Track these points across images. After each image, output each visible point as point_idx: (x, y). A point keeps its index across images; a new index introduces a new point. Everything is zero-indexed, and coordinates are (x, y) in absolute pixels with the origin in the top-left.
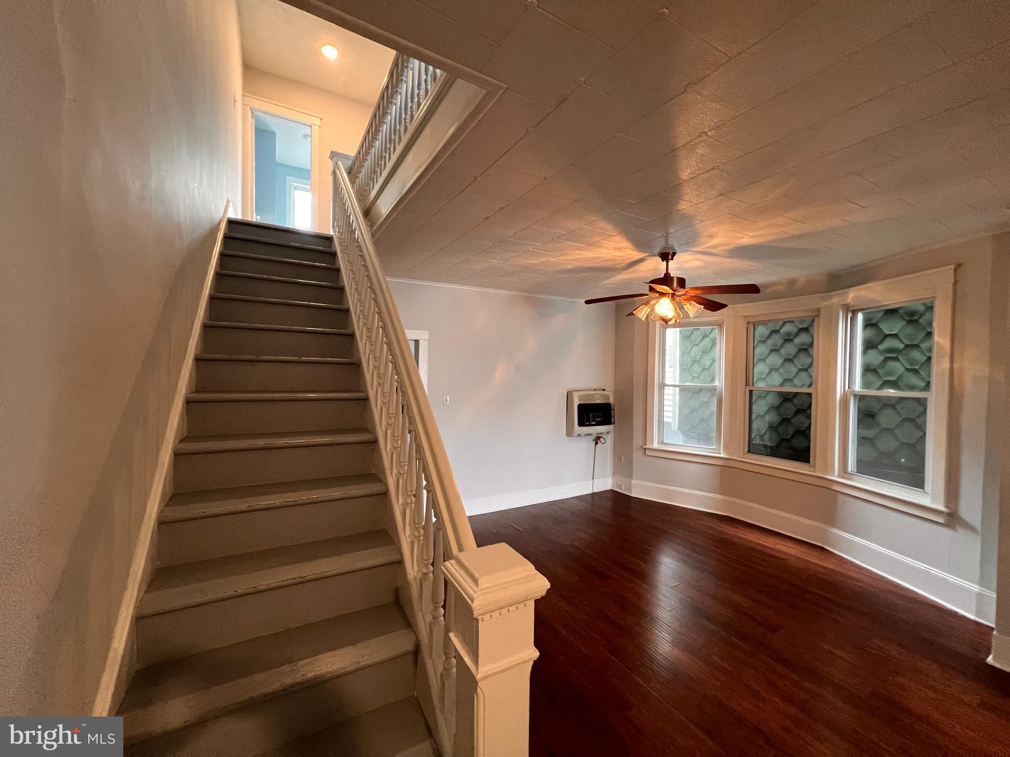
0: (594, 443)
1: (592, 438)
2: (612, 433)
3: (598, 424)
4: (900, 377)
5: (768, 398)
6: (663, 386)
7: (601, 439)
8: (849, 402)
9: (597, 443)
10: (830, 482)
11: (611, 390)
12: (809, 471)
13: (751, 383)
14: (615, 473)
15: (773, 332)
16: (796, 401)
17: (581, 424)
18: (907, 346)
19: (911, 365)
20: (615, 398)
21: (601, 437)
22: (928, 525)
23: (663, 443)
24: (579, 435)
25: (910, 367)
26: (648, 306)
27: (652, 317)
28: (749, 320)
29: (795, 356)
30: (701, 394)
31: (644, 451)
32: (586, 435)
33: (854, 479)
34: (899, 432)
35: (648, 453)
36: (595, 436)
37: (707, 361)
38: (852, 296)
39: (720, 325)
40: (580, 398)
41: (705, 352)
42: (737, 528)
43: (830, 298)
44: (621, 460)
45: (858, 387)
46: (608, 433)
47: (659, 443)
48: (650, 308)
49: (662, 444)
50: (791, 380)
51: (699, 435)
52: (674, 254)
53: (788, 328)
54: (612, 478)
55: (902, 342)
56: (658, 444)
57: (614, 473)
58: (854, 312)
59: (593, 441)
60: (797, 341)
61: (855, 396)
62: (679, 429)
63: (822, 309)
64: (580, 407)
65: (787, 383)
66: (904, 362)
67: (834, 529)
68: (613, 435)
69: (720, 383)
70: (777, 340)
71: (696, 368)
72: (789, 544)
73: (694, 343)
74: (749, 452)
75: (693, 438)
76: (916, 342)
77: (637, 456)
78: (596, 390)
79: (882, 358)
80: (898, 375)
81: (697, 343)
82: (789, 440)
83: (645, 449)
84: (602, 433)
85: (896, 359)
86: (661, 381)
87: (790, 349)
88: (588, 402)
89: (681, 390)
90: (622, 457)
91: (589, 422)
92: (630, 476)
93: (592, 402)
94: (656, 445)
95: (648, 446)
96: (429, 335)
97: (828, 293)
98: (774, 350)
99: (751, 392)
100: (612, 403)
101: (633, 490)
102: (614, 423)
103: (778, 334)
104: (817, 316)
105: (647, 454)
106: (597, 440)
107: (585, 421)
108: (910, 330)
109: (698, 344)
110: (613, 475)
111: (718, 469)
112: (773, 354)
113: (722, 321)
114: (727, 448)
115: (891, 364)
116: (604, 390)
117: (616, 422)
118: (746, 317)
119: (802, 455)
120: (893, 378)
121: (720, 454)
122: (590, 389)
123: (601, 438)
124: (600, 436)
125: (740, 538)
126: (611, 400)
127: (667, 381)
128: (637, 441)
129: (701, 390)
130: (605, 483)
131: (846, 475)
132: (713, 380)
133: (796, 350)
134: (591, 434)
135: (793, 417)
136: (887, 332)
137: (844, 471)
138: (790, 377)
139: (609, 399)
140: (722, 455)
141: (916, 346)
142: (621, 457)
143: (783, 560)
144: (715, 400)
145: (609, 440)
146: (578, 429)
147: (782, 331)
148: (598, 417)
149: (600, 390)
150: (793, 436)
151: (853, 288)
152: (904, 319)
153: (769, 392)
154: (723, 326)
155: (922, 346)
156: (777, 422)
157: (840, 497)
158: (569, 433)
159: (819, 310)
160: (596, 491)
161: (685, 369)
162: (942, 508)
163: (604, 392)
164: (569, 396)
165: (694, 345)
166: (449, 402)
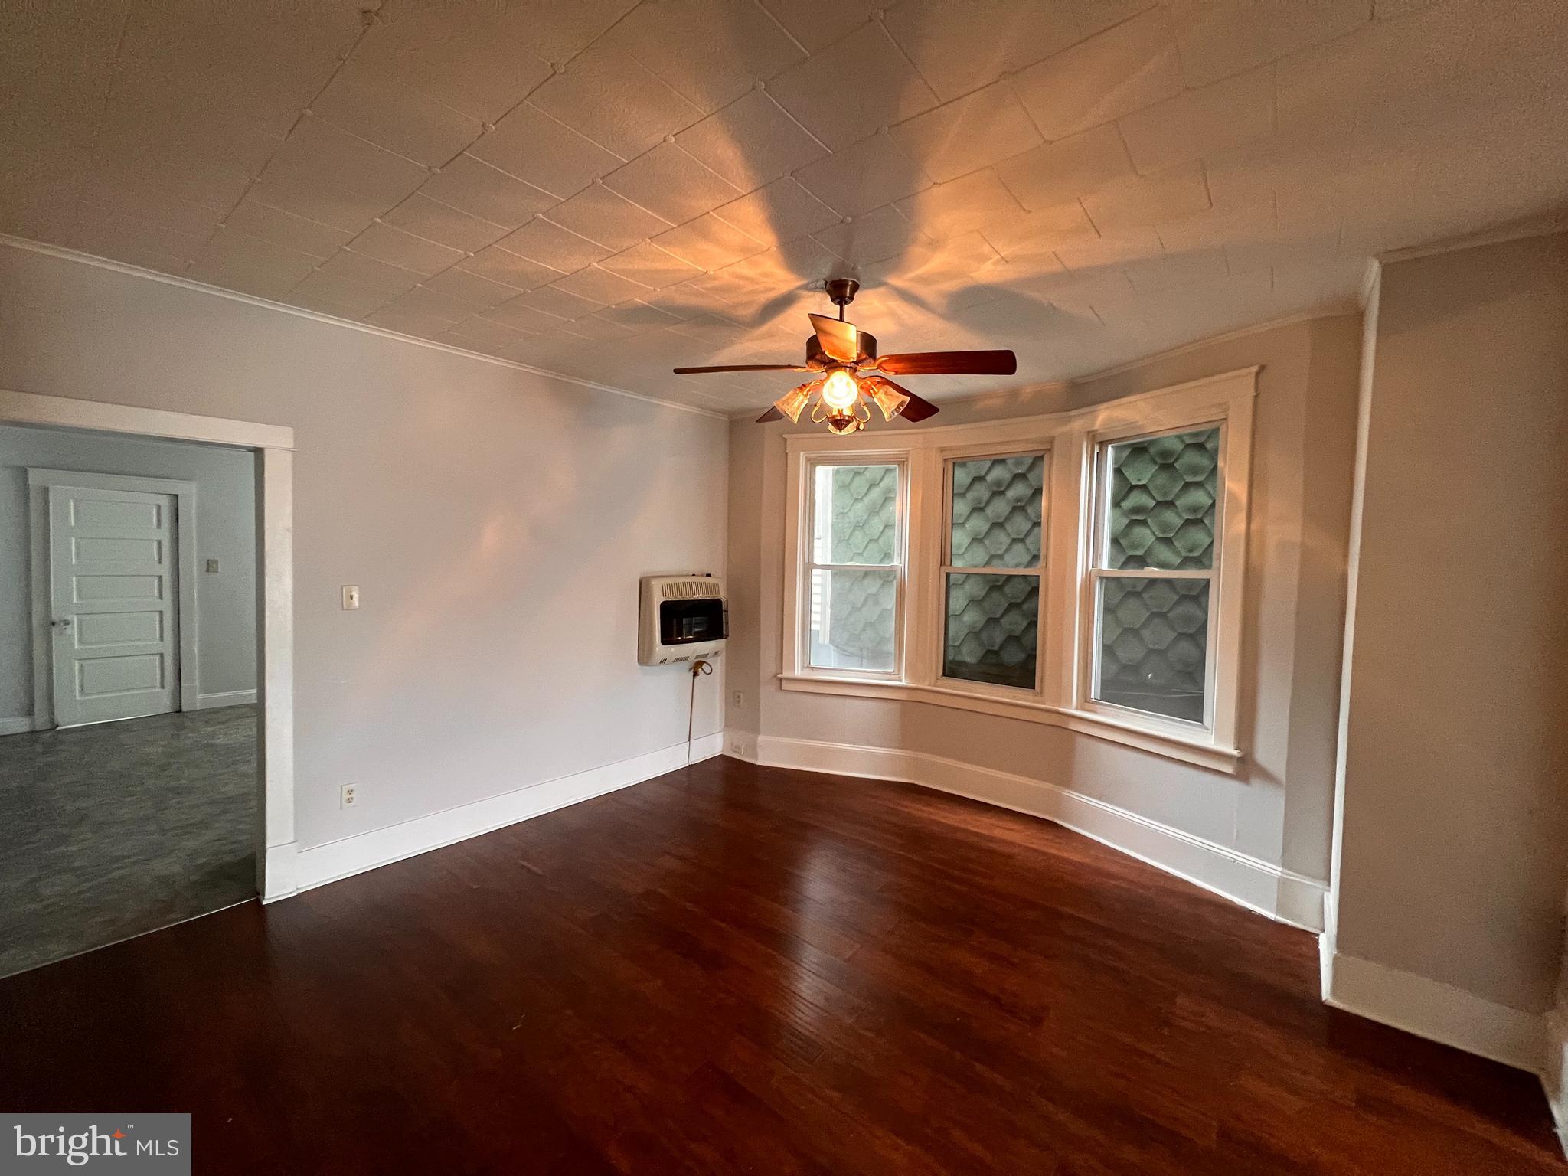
0: (692, 673)
1: (686, 665)
2: (724, 653)
3: (700, 638)
4: (1149, 551)
5: (967, 587)
6: (810, 566)
7: (705, 666)
8: (1094, 588)
9: (696, 674)
10: (1065, 718)
11: (720, 576)
12: (1034, 702)
13: (948, 562)
14: (728, 725)
15: (978, 479)
16: (1007, 590)
17: (667, 640)
18: (1158, 503)
19: (1164, 532)
20: (728, 590)
21: (704, 662)
22: (1209, 778)
23: (809, 667)
24: (663, 661)
25: (1161, 536)
26: (805, 393)
27: (812, 416)
28: (948, 454)
29: (1008, 518)
30: (866, 582)
31: (779, 682)
32: (677, 660)
33: (1099, 711)
34: (1146, 634)
35: (786, 686)
36: (693, 660)
37: (877, 525)
38: (1105, 416)
39: (902, 463)
40: (665, 589)
41: (874, 511)
42: (929, 805)
43: (1069, 420)
44: (739, 701)
45: (1104, 565)
46: (716, 653)
47: (803, 668)
48: (808, 397)
49: (808, 670)
50: (1001, 557)
51: (861, 650)
52: (855, 287)
53: (999, 473)
54: (724, 735)
55: (1153, 498)
56: (802, 670)
57: (726, 725)
58: (1103, 444)
59: (690, 669)
60: (1011, 494)
61: (1101, 578)
62: (832, 641)
63: (1057, 438)
64: (665, 607)
65: (995, 562)
66: (1154, 529)
67: (1070, 792)
68: (724, 658)
69: (901, 561)
70: (982, 492)
71: (859, 538)
72: (1010, 825)
73: (856, 497)
74: (944, 675)
75: (853, 655)
76: (1169, 498)
77: (767, 693)
78: (694, 575)
79: (1126, 521)
80: (1146, 548)
81: (860, 497)
82: (996, 653)
83: (781, 680)
84: (706, 655)
85: (1144, 523)
86: (807, 561)
87: (1000, 508)
88: (680, 598)
89: (834, 575)
90: (742, 695)
91: (681, 635)
92: (755, 729)
93: (687, 598)
94: (798, 673)
95: (786, 674)
96: (296, 439)
97: (1067, 413)
98: (978, 509)
99: (948, 575)
100: (723, 599)
101: (760, 753)
102: (727, 637)
103: (985, 484)
104: (1049, 450)
105: (783, 688)
106: (697, 667)
107: (675, 633)
108: (1163, 479)
109: (862, 499)
110: (724, 730)
111: (897, 706)
112: (975, 515)
113: (906, 456)
114: (912, 672)
115: (1139, 531)
116: (709, 575)
117: (730, 634)
118: (942, 450)
119: (1023, 675)
120: (1140, 553)
121: (901, 681)
122: (685, 573)
123: (705, 664)
124: (702, 660)
125: (939, 823)
126: (722, 595)
127: (817, 561)
128: (767, 667)
129: (867, 574)
130: (710, 745)
131: (1088, 706)
132: (887, 556)
133: (1008, 509)
134: (686, 659)
135: (1002, 616)
136: (1134, 483)
137: (1085, 700)
138: (999, 552)
139: (718, 592)
140: (904, 683)
141: (1170, 504)
142: (739, 697)
143: (1010, 857)
144: (893, 591)
145: (718, 665)
146: (660, 650)
147: (989, 478)
148: (697, 625)
149: (702, 575)
150: (1002, 647)
151: (1105, 405)
152: (1155, 463)
153: (968, 575)
154: (907, 465)
155: (1178, 503)
156: (980, 625)
157: (1080, 740)
158: (645, 657)
159: (1052, 441)
160: (694, 760)
161: (841, 539)
162: (1231, 750)
163: (709, 580)
164: (644, 586)
165: (856, 499)
166: (360, 600)
